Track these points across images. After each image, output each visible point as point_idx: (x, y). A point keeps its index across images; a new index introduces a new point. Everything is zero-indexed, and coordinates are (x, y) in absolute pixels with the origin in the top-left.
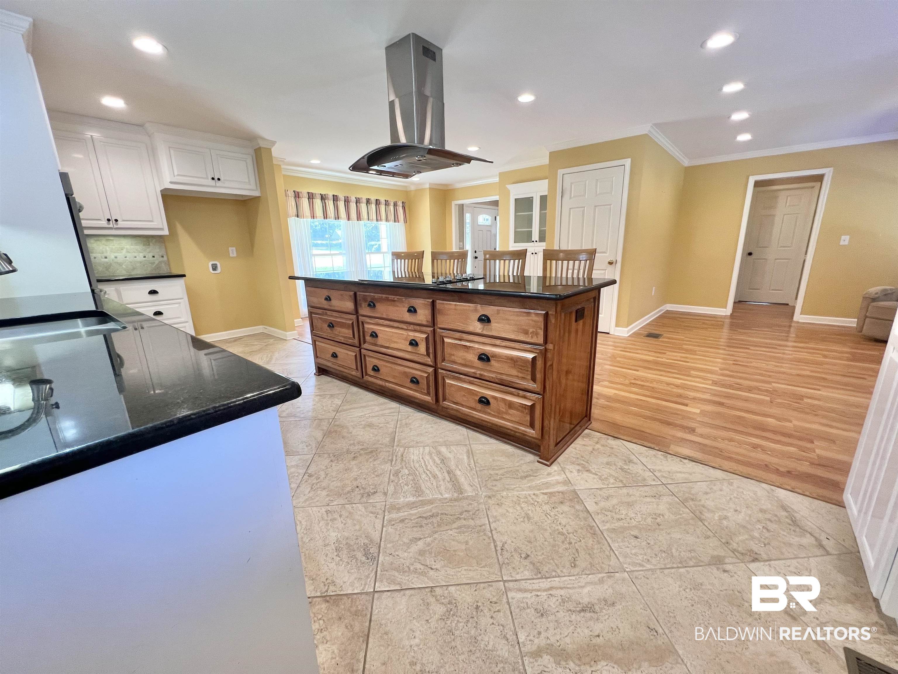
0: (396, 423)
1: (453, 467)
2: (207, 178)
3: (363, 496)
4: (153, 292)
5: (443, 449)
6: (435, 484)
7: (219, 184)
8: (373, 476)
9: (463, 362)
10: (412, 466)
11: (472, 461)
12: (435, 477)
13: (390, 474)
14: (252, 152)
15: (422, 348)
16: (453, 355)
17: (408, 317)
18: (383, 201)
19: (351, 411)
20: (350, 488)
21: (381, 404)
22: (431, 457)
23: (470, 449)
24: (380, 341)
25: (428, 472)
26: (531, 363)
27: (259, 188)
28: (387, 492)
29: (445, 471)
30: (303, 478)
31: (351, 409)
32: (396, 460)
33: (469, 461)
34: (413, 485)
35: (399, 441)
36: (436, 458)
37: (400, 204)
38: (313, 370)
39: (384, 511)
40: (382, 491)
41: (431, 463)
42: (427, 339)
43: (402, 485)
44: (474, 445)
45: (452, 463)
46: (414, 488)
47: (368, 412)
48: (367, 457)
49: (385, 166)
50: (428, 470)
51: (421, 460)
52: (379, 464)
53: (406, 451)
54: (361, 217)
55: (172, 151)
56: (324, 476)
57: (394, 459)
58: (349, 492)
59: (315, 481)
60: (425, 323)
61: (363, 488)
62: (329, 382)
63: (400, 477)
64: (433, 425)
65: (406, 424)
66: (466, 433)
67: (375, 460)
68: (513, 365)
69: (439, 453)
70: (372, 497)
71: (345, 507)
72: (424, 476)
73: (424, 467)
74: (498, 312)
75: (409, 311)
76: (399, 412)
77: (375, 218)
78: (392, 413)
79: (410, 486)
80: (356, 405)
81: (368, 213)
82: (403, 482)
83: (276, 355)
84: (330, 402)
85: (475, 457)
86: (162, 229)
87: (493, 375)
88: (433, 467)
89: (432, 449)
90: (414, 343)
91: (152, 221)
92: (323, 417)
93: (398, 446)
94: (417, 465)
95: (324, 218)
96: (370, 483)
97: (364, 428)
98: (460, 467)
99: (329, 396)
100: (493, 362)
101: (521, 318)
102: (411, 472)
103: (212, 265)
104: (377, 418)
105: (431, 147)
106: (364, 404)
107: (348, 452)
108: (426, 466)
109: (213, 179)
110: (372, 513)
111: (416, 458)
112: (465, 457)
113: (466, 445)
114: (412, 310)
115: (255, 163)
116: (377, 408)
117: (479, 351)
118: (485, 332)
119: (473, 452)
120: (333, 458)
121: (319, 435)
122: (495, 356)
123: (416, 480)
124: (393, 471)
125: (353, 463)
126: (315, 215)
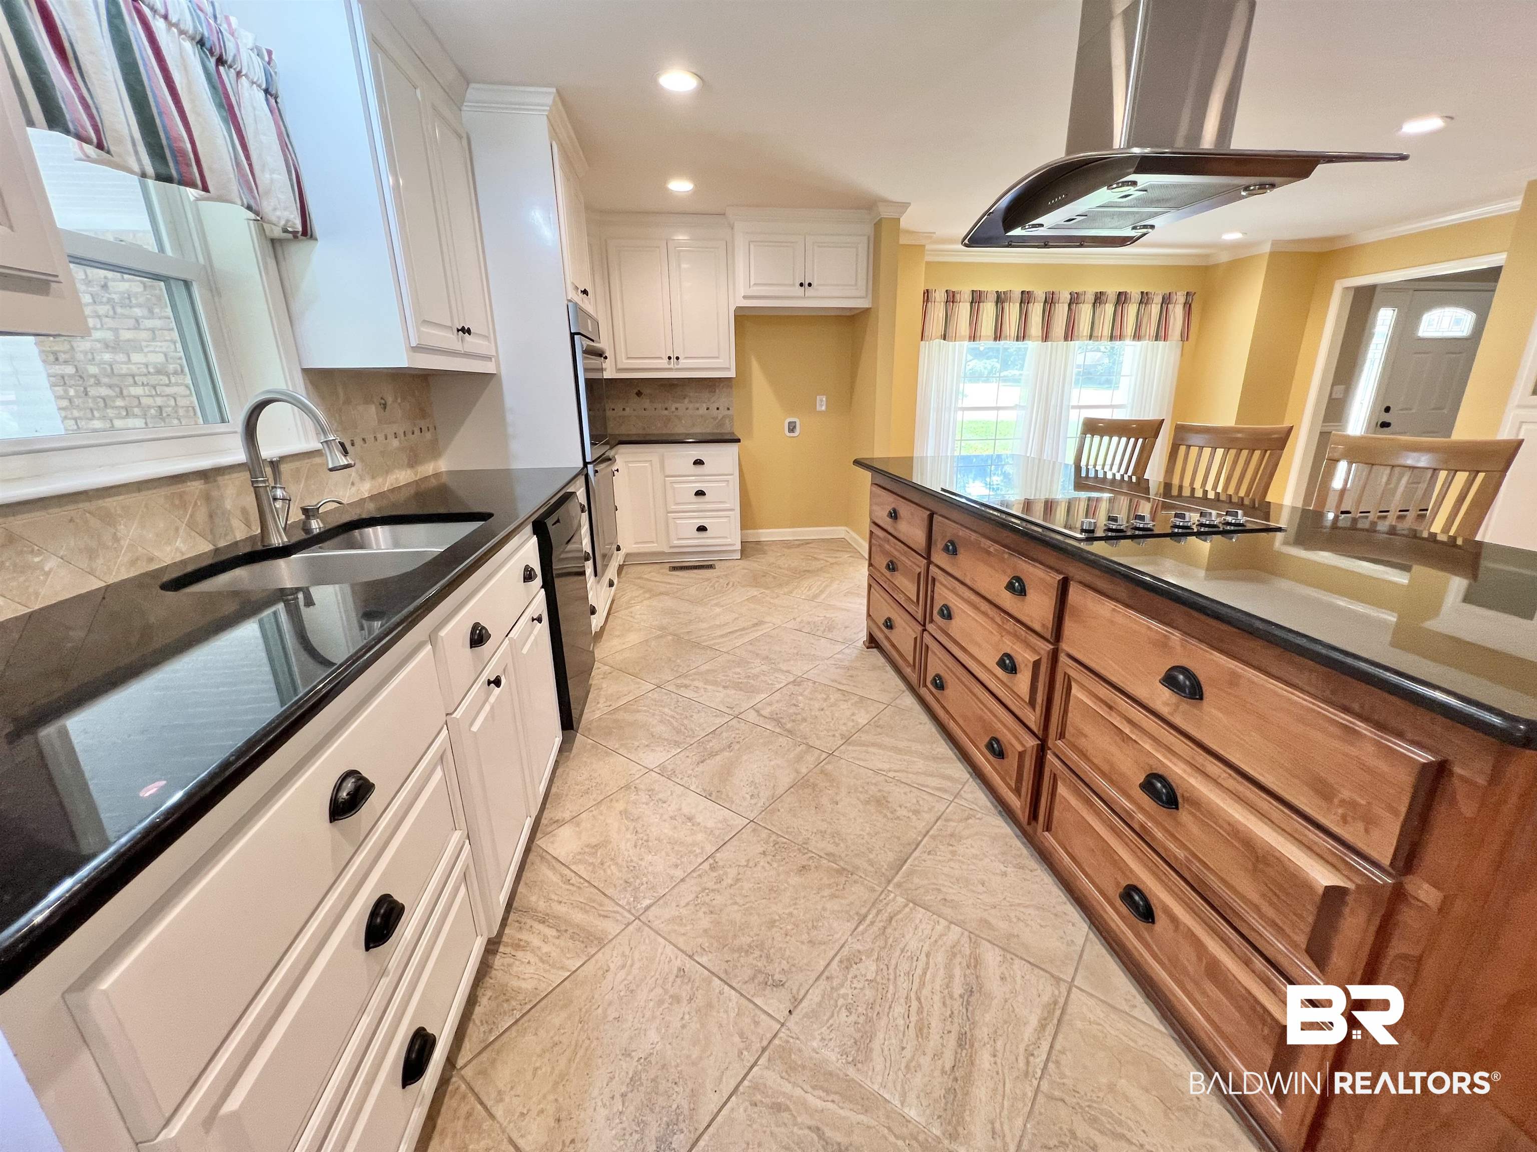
0: (933, 820)
1: (983, 1033)
2: (794, 285)
3: (753, 978)
4: (699, 462)
5: (991, 957)
6: (908, 1053)
7: (810, 292)
8: (805, 937)
9: (1106, 768)
10: (893, 962)
11: (1045, 1046)
12: (922, 1030)
13: (836, 955)
14: (869, 229)
15: (1023, 682)
16: (1086, 736)
17: (1007, 600)
18: (1136, 296)
19: (871, 749)
20: (749, 940)
21: (935, 759)
22: (948, 967)
23: (1062, 1000)
24: (956, 626)
25: (915, 1004)
26: (1317, 899)
27: (870, 296)
28: (801, 1000)
29: (955, 1028)
30: (700, 864)
31: (873, 745)
32: (872, 923)
33: (1036, 1044)
34: (862, 1019)
35: (911, 873)
36: (958, 972)
37: (1180, 298)
38: (863, 636)
39: (764, 1050)
40: (794, 991)
41: (939, 982)
42: (1036, 665)
43: (841, 1002)
44: (1084, 998)
45: (988, 1017)
46: (859, 1031)
47: (897, 767)
48: (826, 881)
49: (1042, 225)
50: (919, 999)
51: (923, 958)
52: (833, 912)
53: (907, 910)
54: (1076, 333)
55: (752, 246)
56: (730, 881)
57: (870, 917)
58: (740, 949)
59: (710, 885)
60: (1037, 627)
61: (768, 957)
62: (874, 668)
63: (849, 976)
64: (1010, 870)
65: (952, 835)
66: (1080, 941)
67: (833, 896)
68: (1250, 867)
69: (975, 962)
70: (768, 991)
71: (710, 982)
72: (899, 1009)
73: (917, 980)
74: (1234, 680)
75: (1010, 587)
76: (957, 795)
77: (1107, 331)
78: (939, 789)
79: (853, 1018)
80: (887, 741)
81: (1093, 323)
82: (844, 996)
83: (835, 586)
84: (848, 713)
85: (1060, 1037)
86: (728, 369)
87: (1180, 854)
88: (937, 998)
89: (965, 940)
90: (1008, 665)
91: (717, 358)
92: (817, 744)
93: (899, 885)
94: (904, 966)
95: (995, 339)
96: (788, 953)
97: (867, 802)
98: (1000, 1044)
99: (856, 699)
100: (1184, 815)
101: (1318, 736)
102: (879, 978)
103: (790, 423)
104: (907, 789)
105: (1136, 150)
106: (902, 745)
107: (804, 848)
108: (922, 984)
109: (801, 285)
110: (741, 1035)
111: (913, 945)
112: (1034, 1021)
113: (1058, 980)
114: (1018, 587)
115: (871, 250)
116: (920, 764)
117: (1151, 762)
118: (1178, 720)
119: (1066, 1018)
120: (770, 848)
121: (785, 779)
122: (1196, 803)
123: (877, 1008)
124: (845, 951)
125: (795, 880)
126: (978, 334)
